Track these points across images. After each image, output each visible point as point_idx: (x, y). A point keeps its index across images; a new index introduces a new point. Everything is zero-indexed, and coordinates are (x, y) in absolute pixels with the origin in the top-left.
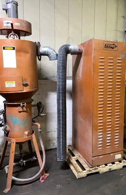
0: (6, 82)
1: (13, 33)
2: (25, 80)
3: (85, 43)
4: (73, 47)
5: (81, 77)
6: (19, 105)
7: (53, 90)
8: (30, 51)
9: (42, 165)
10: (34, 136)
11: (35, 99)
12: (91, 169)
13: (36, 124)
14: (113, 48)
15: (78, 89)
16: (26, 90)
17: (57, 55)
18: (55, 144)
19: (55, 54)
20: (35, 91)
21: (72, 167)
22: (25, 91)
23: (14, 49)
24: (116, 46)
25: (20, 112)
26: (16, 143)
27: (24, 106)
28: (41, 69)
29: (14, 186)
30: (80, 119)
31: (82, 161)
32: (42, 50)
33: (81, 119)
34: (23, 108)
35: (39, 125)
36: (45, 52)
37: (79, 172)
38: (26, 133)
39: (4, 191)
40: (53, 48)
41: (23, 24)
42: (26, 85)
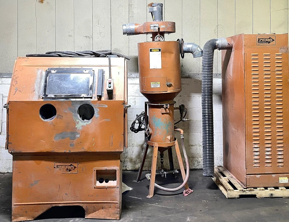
0: (151, 83)
1: (158, 35)
2: (169, 80)
3: (235, 36)
4: (221, 41)
5: (232, 76)
6: (162, 107)
7: (198, 91)
8: (174, 51)
9: (185, 178)
10: (176, 142)
11: (178, 101)
12: (245, 190)
13: (178, 129)
14: (269, 42)
15: (229, 90)
16: (170, 91)
17: (202, 52)
18: (200, 163)
19: (200, 50)
20: (179, 92)
21: (221, 188)
22: (168, 92)
23: (160, 50)
24: (273, 40)
25: (163, 114)
26: (159, 147)
27: (167, 107)
28: (182, 66)
29: (156, 195)
30: (232, 128)
31: (234, 182)
32: (185, 47)
33: (234, 129)
34: (166, 110)
35: (182, 131)
36: (189, 49)
37: (230, 190)
38: (169, 137)
39: (147, 197)
40: (198, 44)
41: (169, 25)
42: (170, 86)
